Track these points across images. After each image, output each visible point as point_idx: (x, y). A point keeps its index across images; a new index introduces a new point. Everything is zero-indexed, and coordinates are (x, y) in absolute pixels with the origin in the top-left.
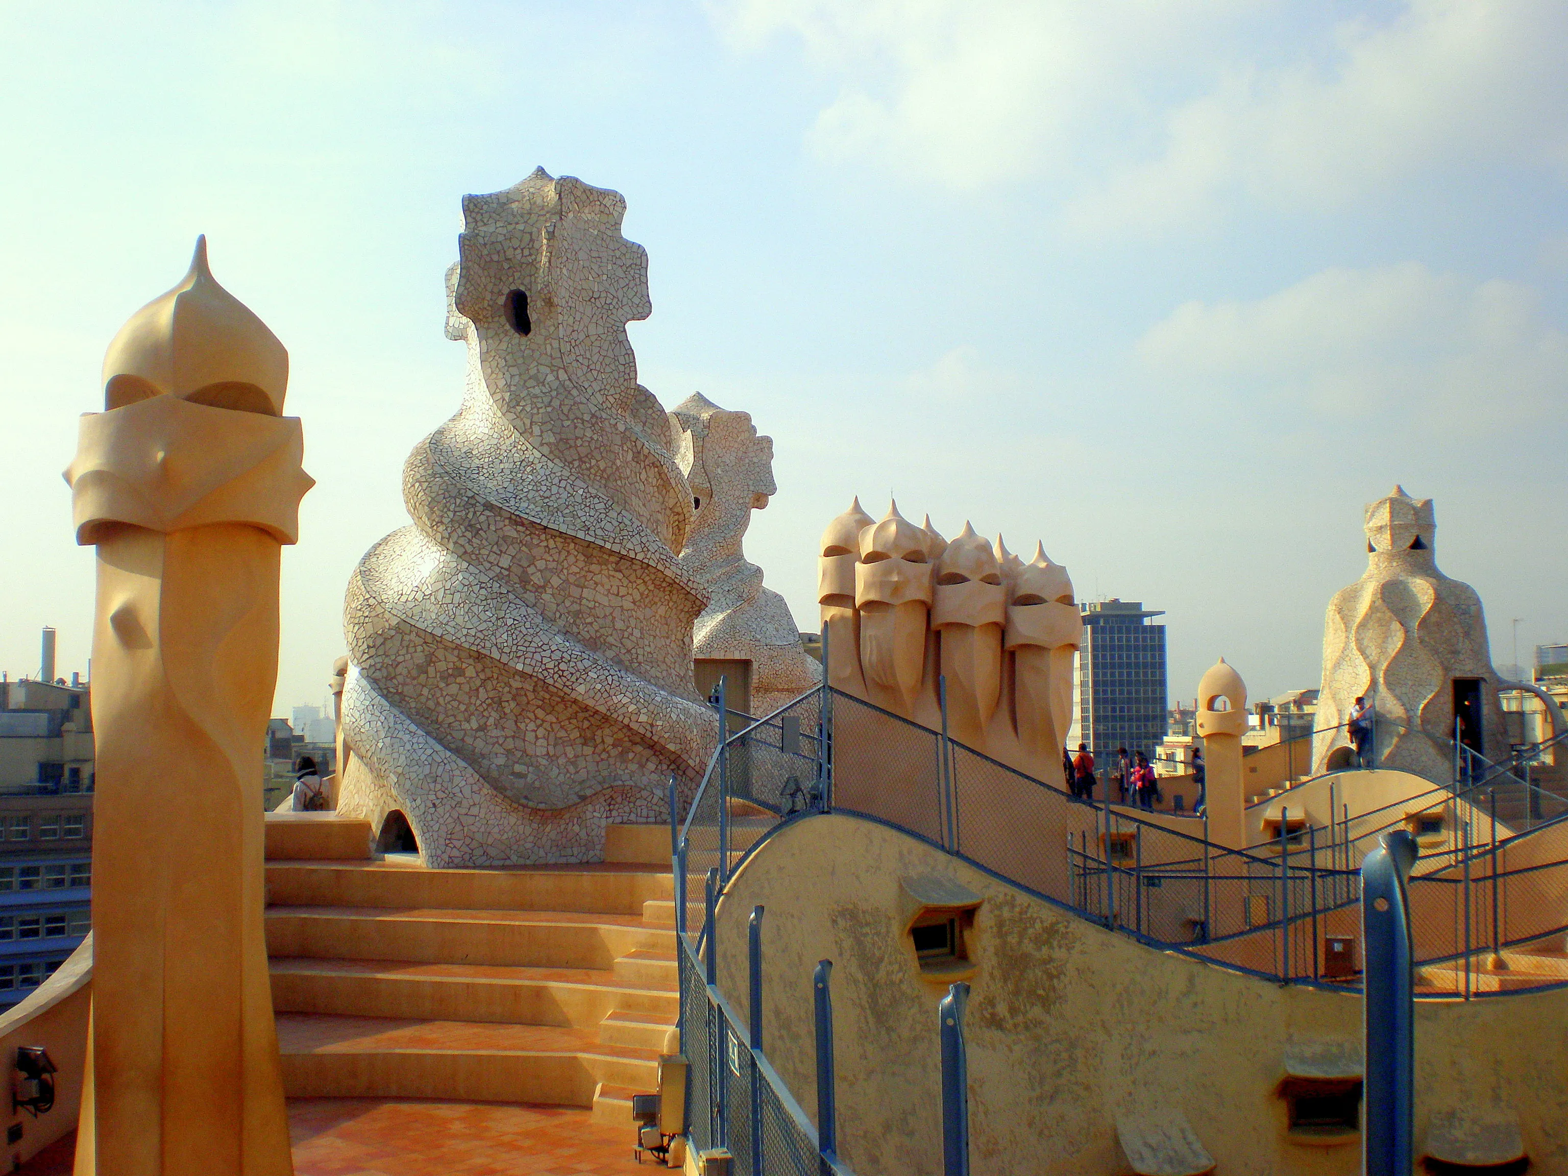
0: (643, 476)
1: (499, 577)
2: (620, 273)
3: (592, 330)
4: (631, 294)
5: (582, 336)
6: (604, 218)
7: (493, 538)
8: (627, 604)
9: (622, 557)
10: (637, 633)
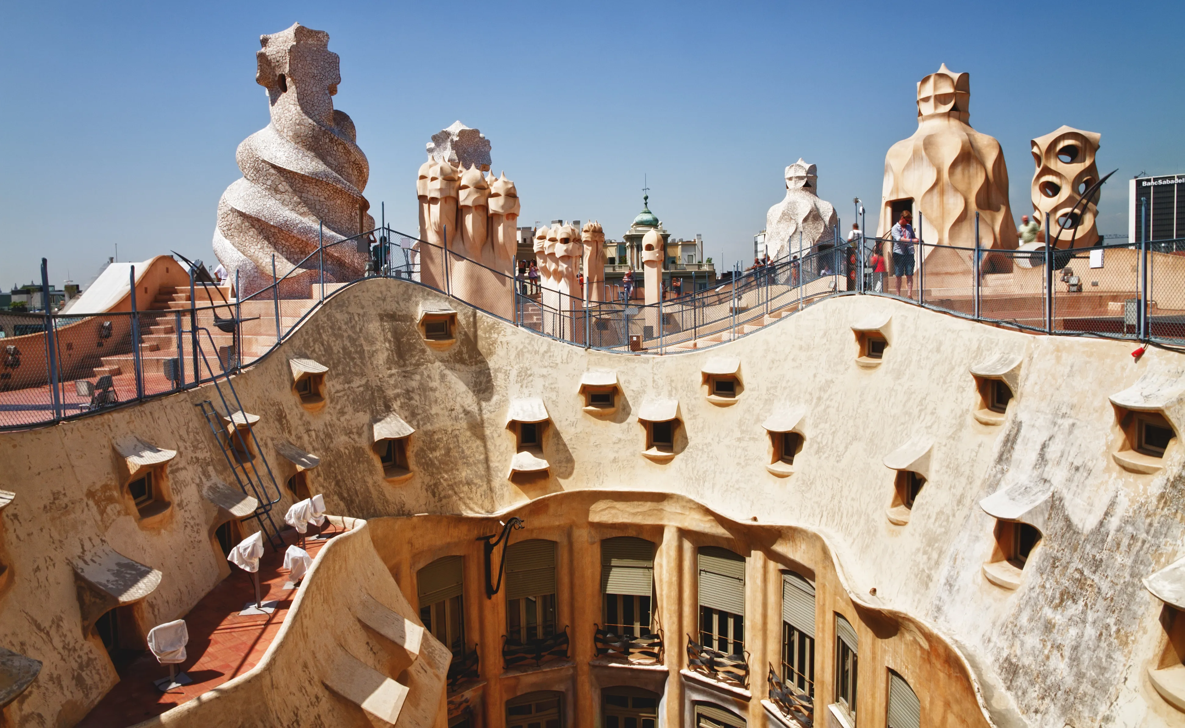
0: (335, 148)
1: (266, 189)
2: (327, 65)
3: (314, 89)
4: (331, 74)
5: (309, 92)
6: (319, 43)
7: (264, 173)
8: (322, 199)
9: (317, 180)
10: (326, 211)
